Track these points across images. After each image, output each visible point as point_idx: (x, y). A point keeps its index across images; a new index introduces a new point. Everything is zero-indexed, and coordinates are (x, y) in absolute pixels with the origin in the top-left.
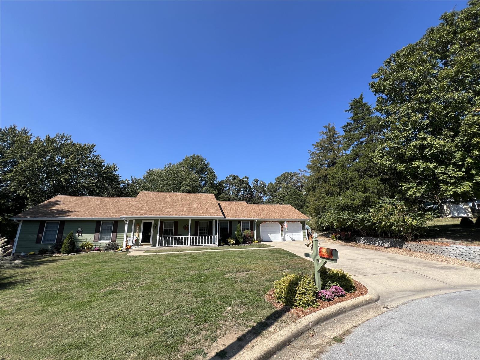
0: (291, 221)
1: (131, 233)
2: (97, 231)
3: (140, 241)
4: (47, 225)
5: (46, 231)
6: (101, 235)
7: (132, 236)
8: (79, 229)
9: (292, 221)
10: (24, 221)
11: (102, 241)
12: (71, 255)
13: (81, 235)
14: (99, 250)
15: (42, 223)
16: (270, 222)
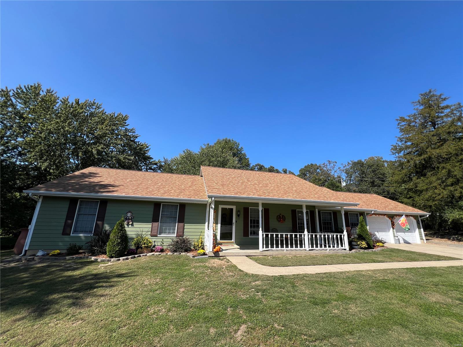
0: (410, 216)
1: (205, 223)
2: (155, 219)
3: (218, 237)
4: (80, 205)
5: (78, 215)
6: (161, 225)
8: (129, 215)
10: (46, 198)
11: (163, 235)
12: (124, 260)
13: (132, 225)
14: (162, 251)
15: (73, 201)
16: (377, 215)
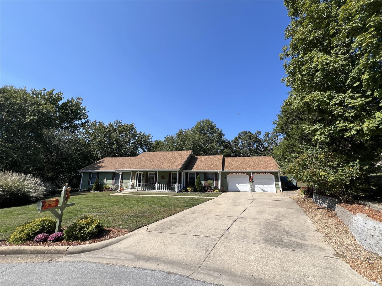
0: (260, 173)
2: (113, 179)
5: (92, 178)
6: (115, 181)
7: (130, 182)
8: (105, 177)
9: (262, 173)
11: (116, 185)
12: (96, 192)
13: (106, 181)
14: (112, 190)
15: (90, 173)
16: (238, 173)
